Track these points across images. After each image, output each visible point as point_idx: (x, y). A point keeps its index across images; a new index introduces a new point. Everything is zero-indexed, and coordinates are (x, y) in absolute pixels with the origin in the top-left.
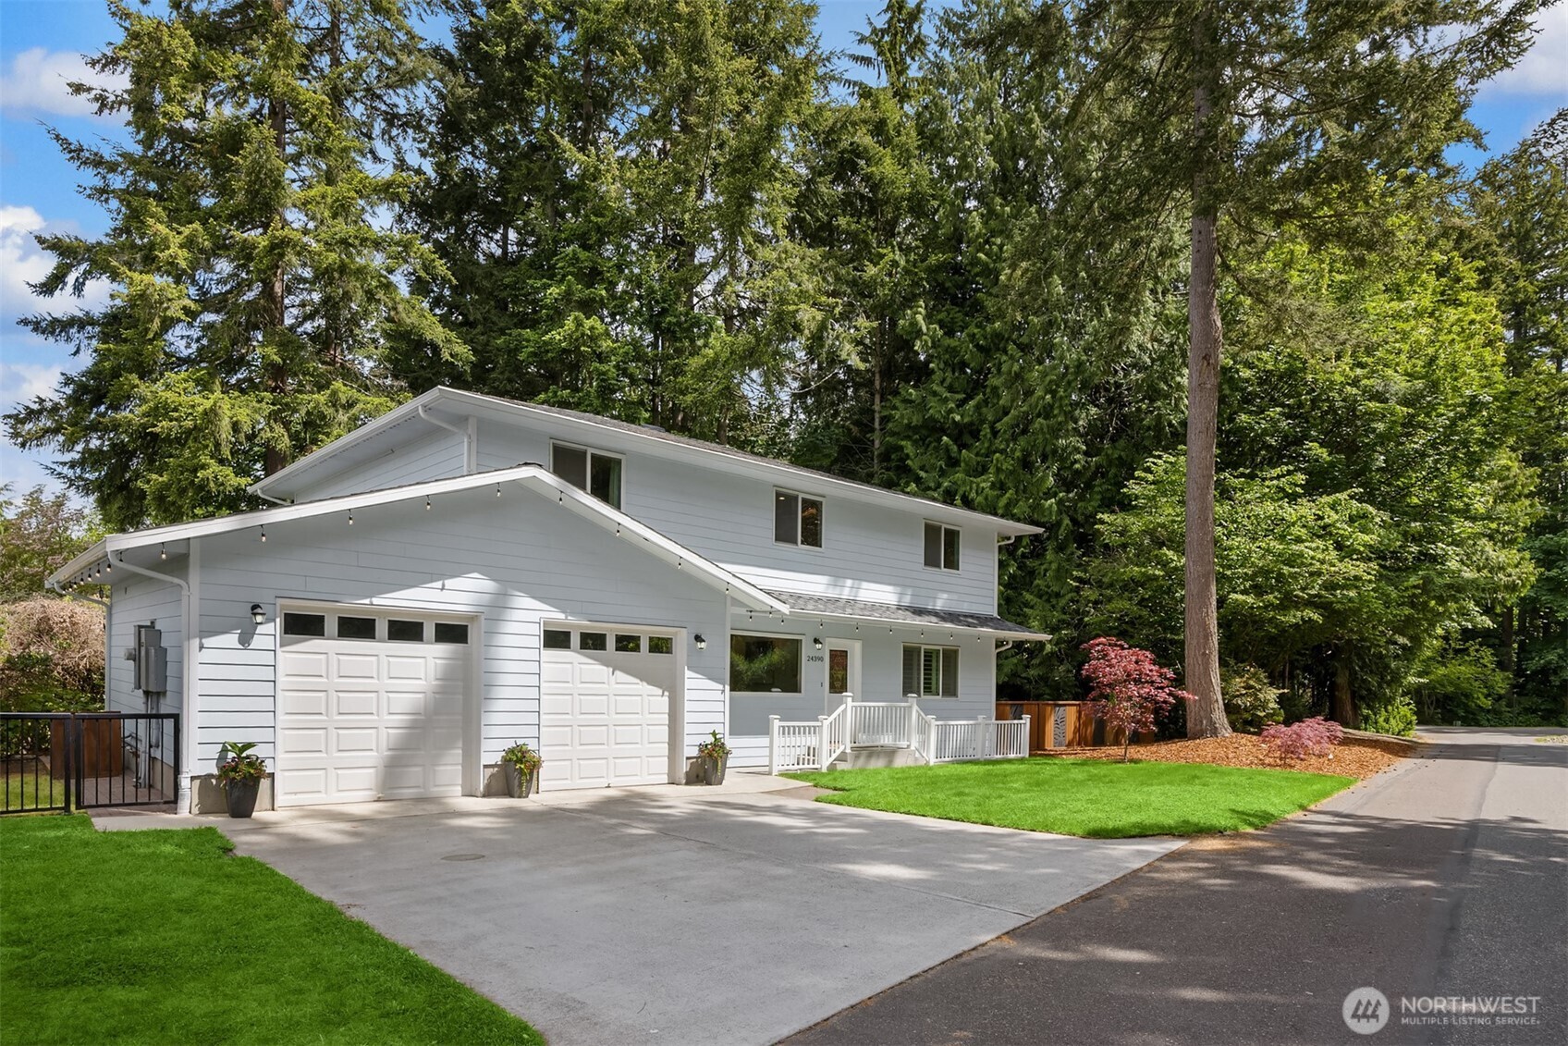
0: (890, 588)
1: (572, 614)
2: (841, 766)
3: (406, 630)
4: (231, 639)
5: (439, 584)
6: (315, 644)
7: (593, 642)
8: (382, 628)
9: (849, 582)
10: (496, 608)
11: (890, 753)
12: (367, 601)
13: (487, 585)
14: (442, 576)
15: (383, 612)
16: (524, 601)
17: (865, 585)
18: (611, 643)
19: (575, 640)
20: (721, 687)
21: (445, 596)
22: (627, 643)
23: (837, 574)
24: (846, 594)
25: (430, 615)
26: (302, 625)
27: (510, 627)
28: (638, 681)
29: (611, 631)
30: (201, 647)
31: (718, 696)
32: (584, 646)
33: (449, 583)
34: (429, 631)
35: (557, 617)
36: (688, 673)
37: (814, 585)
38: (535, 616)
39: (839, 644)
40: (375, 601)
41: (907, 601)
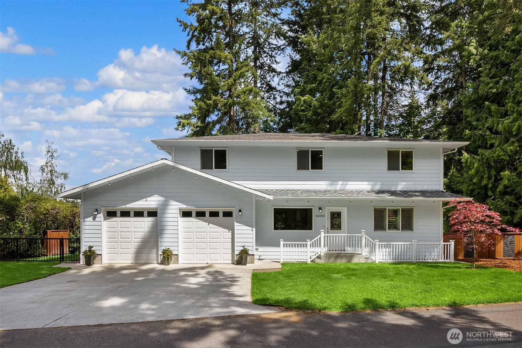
0: (366, 183)
1: (189, 205)
2: (318, 261)
3: (139, 214)
4: (91, 219)
5: (145, 200)
6: (115, 219)
7: (200, 214)
8: (132, 214)
9: (340, 183)
10: (165, 205)
11: (350, 257)
12: (124, 206)
13: (162, 199)
14: (146, 197)
15: (132, 209)
16: (173, 203)
17: (350, 183)
18: (207, 214)
19: (194, 214)
20: (252, 229)
21: (147, 203)
22: (214, 214)
23: (333, 180)
24: (339, 187)
25: (145, 209)
26: (111, 214)
27: (170, 211)
28: (218, 227)
29: (207, 210)
30: (84, 221)
31: (251, 232)
32: (197, 216)
33: (148, 199)
34: (146, 214)
35: (185, 207)
36: (236, 224)
37: (321, 185)
38: (176, 207)
39: (336, 209)
40: (127, 206)
41: (378, 187)
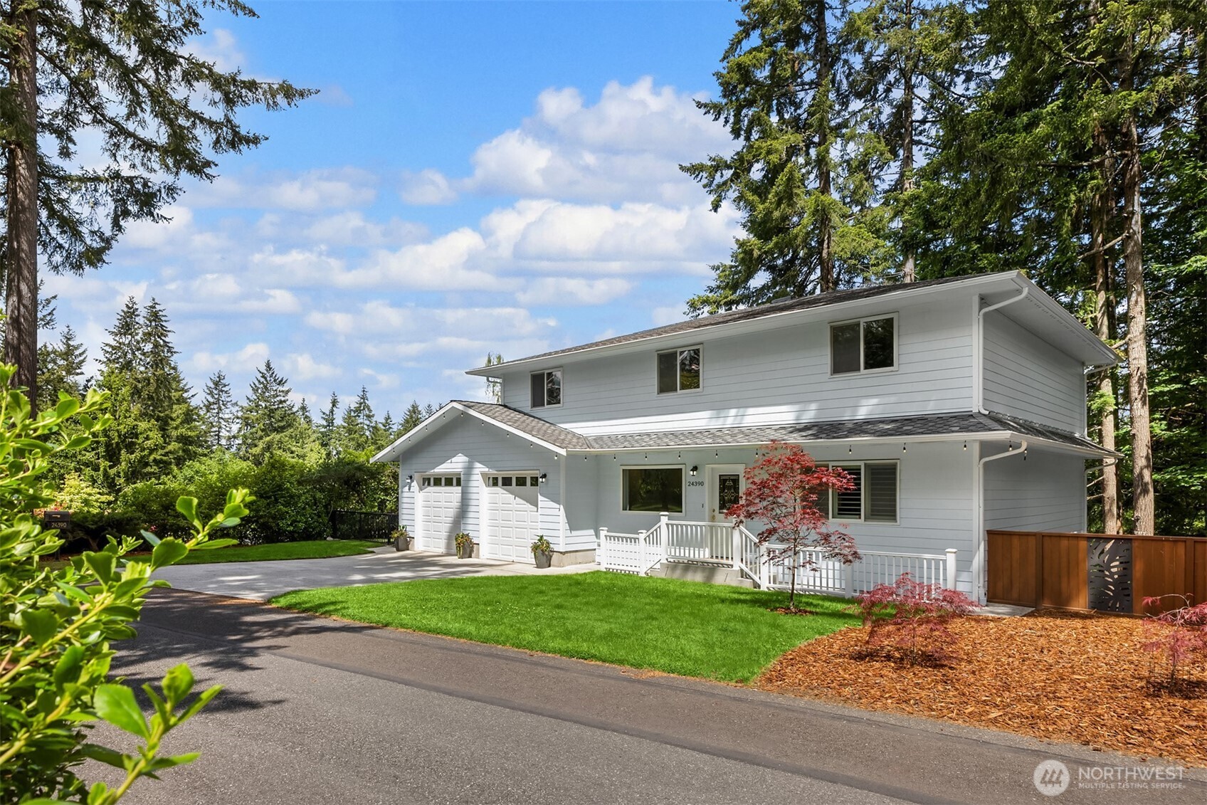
1: (498, 468)
4: (407, 489)
6: (429, 489)
7: (507, 482)
8: (443, 481)
9: (733, 412)
13: (463, 458)
16: (478, 465)
17: (752, 411)
18: (514, 481)
19: (499, 481)
20: (558, 506)
22: (521, 482)
23: (719, 406)
24: (729, 422)
26: (427, 482)
27: (474, 477)
28: (525, 503)
29: (514, 475)
30: (402, 492)
31: (557, 512)
32: (504, 484)
33: (453, 460)
34: (454, 481)
35: (493, 472)
36: (540, 498)
37: (698, 420)
38: (483, 471)
39: (729, 470)
